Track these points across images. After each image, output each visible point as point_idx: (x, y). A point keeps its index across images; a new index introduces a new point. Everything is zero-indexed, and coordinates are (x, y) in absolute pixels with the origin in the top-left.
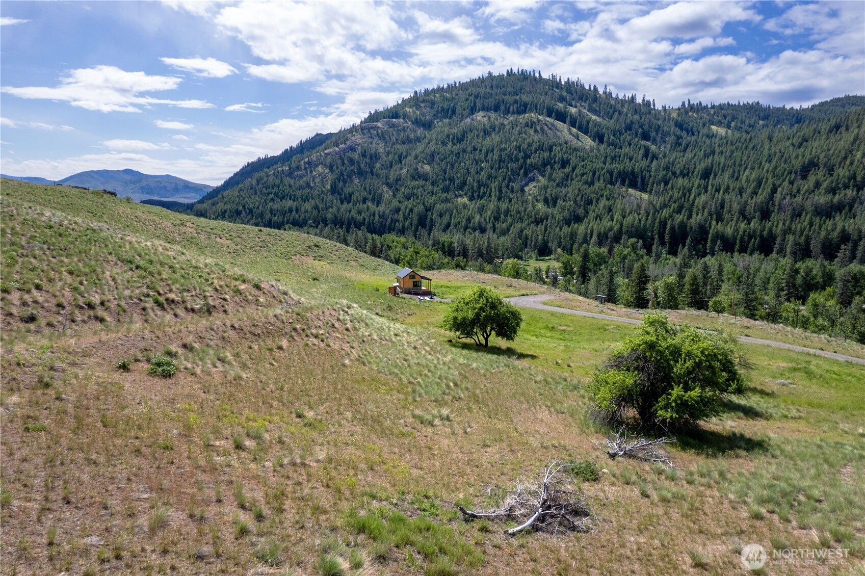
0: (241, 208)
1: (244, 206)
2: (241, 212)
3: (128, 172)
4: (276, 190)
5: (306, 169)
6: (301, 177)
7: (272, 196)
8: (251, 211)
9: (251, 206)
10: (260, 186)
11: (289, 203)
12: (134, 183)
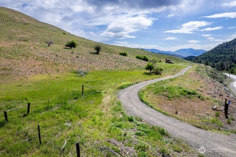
0: (207, 57)
1: (208, 56)
2: (207, 58)
3: (190, 49)
4: (220, 51)
5: (232, 45)
6: (230, 47)
7: (218, 53)
8: (210, 58)
9: (211, 56)
10: (215, 51)
11: (223, 55)
12: (191, 52)
